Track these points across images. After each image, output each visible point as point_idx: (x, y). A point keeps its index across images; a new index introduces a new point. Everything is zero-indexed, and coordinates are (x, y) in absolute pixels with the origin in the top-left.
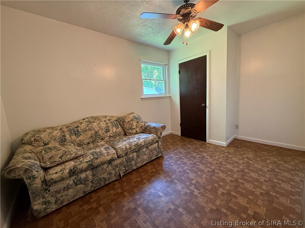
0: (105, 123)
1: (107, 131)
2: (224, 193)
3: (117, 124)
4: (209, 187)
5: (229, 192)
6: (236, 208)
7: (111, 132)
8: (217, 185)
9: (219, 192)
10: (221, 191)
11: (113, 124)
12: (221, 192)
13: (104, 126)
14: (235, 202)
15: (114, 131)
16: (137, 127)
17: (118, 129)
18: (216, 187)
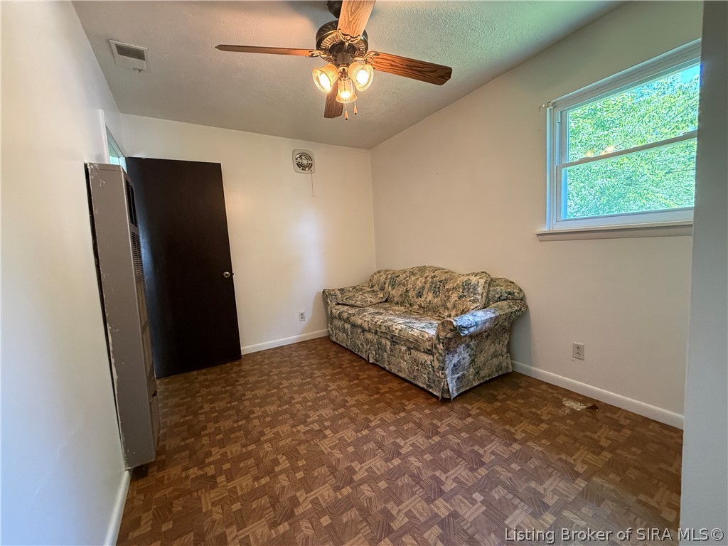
0: (424, 281)
1: (420, 295)
2: (277, 466)
3: (439, 288)
4: (302, 450)
5: (272, 475)
6: (242, 465)
7: (423, 300)
8: (300, 464)
9: (282, 458)
10: (284, 463)
11: (434, 286)
12: (281, 461)
13: (420, 284)
14: (251, 470)
15: (428, 300)
16: (454, 307)
17: (436, 299)
18: (297, 460)
